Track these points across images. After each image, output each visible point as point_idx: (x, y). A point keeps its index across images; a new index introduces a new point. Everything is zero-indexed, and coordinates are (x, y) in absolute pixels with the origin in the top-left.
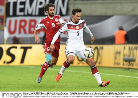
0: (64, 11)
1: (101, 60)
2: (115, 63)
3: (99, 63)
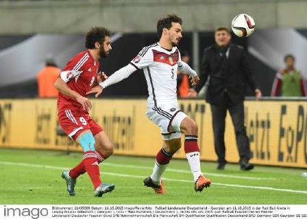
1: (8, 133)
3: (4, 140)
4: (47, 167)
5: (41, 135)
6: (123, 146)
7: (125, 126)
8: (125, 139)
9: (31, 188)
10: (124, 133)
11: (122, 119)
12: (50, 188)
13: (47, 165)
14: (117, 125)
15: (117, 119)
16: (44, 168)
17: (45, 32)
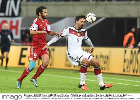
0: (16, 12)
1: (53, 61)
2: (66, 65)
3: (51, 65)
4: (70, 77)
5: (67, 63)
6: (105, 69)
7: (106, 60)
8: (105, 66)
9: (63, 87)
10: (105, 63)
11: (104, 56)
12: (71, 87)
13: (70, 76)
14: (102, 59)
15: (102, 56)
16: (69, 78)
17: (70, 17)
